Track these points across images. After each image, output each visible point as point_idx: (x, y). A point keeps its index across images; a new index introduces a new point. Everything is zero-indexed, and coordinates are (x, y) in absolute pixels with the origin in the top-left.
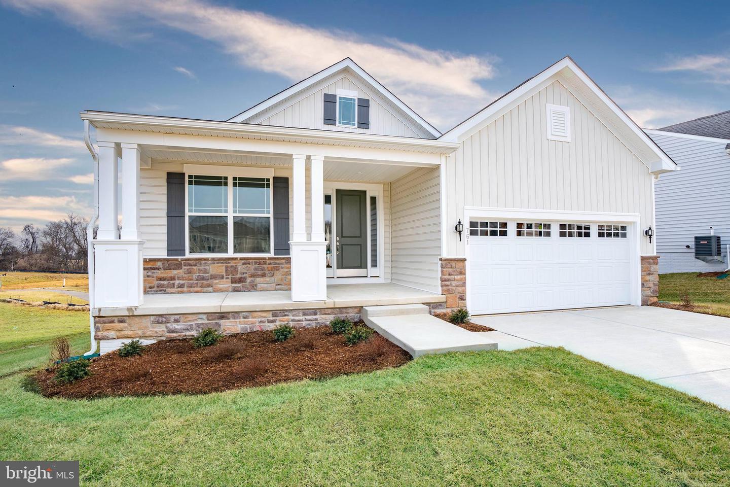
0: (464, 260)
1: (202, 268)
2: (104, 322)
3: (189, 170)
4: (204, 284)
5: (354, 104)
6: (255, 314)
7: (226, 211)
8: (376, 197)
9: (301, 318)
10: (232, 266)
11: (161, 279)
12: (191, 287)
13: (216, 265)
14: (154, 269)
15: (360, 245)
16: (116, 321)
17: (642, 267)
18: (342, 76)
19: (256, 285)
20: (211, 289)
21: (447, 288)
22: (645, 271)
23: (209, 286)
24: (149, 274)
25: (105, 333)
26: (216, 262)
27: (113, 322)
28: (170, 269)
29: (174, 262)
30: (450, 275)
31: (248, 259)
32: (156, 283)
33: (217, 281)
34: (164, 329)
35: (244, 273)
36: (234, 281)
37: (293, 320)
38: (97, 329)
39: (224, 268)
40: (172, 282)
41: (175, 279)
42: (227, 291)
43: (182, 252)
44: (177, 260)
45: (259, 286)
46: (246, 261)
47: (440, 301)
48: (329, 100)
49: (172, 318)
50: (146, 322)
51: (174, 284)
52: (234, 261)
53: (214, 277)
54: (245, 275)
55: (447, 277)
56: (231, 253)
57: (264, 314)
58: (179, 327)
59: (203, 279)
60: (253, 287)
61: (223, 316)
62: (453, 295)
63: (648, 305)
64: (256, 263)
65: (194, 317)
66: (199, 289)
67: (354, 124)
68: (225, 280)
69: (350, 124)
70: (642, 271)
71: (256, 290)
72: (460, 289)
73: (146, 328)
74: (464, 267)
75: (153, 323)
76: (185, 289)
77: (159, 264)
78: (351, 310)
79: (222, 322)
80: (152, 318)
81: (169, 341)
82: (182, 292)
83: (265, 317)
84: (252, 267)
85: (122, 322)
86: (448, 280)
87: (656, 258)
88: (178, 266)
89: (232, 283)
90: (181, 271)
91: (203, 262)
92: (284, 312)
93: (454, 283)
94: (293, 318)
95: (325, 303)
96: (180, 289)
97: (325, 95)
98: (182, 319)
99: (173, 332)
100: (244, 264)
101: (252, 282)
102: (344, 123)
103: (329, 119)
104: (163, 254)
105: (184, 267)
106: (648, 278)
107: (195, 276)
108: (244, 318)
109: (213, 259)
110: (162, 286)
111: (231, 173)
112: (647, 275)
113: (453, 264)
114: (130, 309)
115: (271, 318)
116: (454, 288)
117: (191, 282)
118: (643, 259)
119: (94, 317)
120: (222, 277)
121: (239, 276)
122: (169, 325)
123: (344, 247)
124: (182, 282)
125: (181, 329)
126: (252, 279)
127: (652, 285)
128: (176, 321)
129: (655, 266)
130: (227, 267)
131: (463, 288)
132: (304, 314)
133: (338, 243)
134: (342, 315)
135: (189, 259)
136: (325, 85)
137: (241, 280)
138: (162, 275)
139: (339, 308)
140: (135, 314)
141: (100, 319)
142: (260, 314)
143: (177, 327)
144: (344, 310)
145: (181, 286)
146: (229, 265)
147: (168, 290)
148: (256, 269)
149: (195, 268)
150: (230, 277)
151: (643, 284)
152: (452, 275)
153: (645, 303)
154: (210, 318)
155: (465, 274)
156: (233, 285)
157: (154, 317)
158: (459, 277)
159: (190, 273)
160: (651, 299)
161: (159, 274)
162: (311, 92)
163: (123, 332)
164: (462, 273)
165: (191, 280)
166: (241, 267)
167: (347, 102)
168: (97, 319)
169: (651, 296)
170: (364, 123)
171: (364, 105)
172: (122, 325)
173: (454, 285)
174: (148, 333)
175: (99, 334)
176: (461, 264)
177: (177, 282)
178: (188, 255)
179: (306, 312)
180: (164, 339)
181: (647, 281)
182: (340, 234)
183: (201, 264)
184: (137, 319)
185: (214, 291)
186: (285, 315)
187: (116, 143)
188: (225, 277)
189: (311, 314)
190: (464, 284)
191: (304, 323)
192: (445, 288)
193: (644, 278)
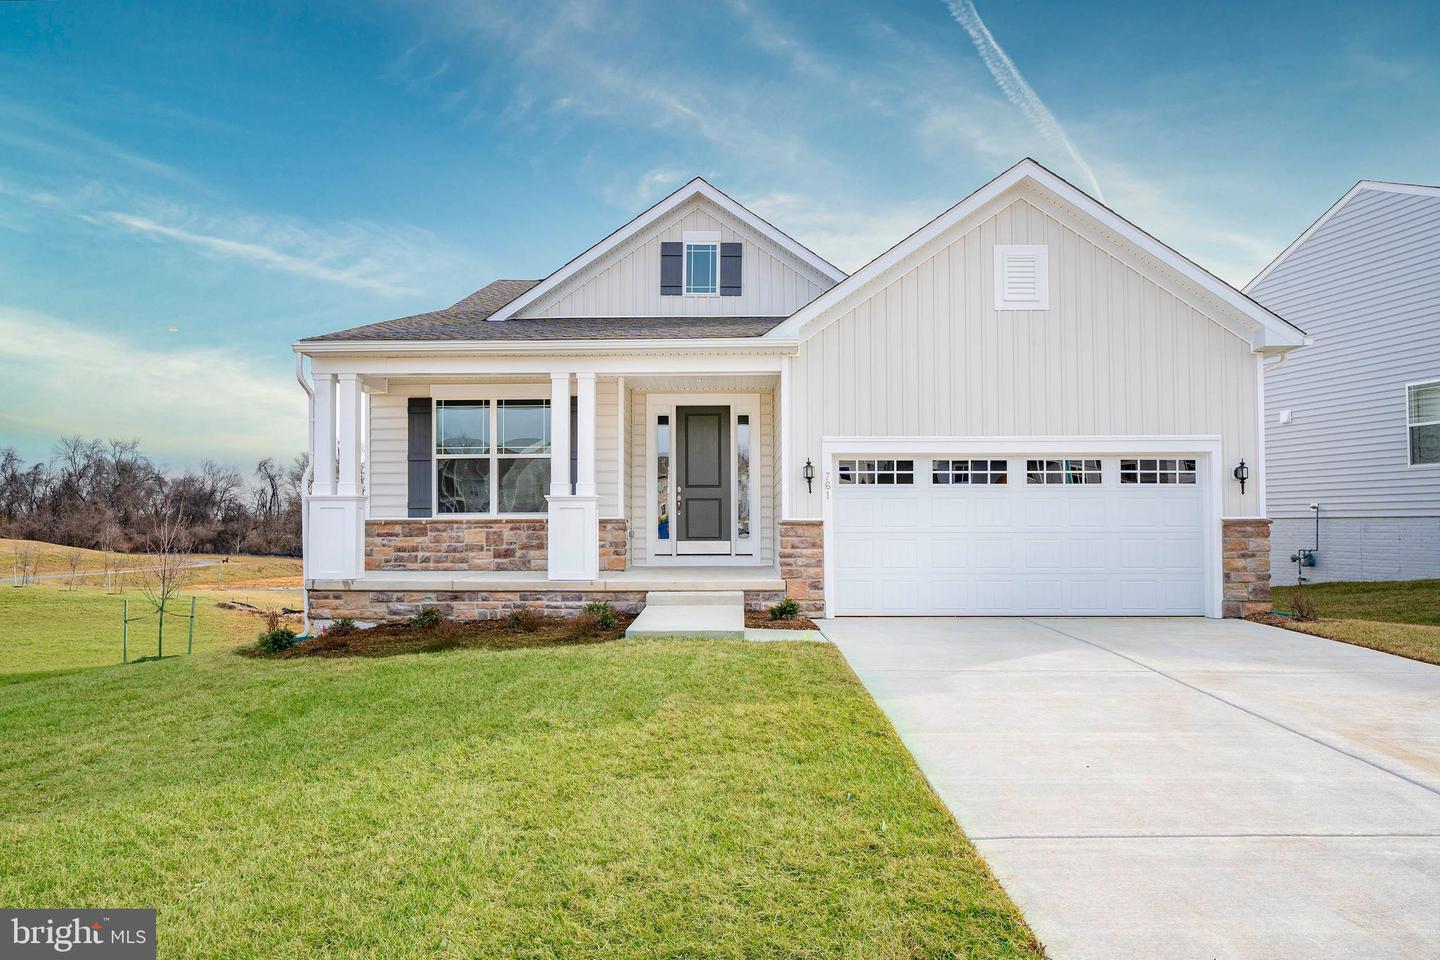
0: (820, 524)
1: (454, 534)
2: (318, 598)
3: (437, 394)
4: (456, 557)
5: (714, 254)
6: (498, 595)
7: (487, 452)
8: (747, 417)
9: (559, 604)
10: (495, 532)
11: (399, 550)
12: (438, 562)
13: (473, 530)
14: (391, 535)
15: (720, 500)
16: (331, 596)
17: (1224, 542)
18: (693, 207)
19: (529, 561)
20: (465, 565)
21: (790, 568)
22: (1232, 550)
23: (463, 561)
24: (385, 542)
25: (319, 611)
26: (472, 526)
27: (327, 598)
28: (411, 536)
29: (418, 525)
30: (793, 547)
31: (517, 521)
32: (394, 554)
33: (474, 554)
34: (386, 610)
35: (511, 543)
36: (497, 555)
37: (548, 607)
38: (311, 605)
39: (484, 535)
40: (414, 554)
41: (417, 551)
42: (487, 569)
43: (427, 511)
44: (420, 523)
45: (533, 563)
46: (515, 525)
47: (776, 589)
48: (671, 253)
49: (395, 596)
50: (365, 600)
51: (416, 557)
52: (498, 525)
53: (469, 548)
54: (513, 546)
55: (789, 551)
56: (493, 514)
57: (509, 596)
58: (402, 608)
59: (455, 550)
60: (524, 564)
61: (456, 595)
62: (799, 580)
63: (1240, 618)
64: (529, 528)
65: (421, 596)
66: (449, 565)
67: (714, 291)
68: (484, 552)
69: (707, 291)
70: (1225, 549)
71: (529, 569)
72: (812, 571)
73: (364, 607)
74: (821, 535)
75: (373, 601)
76: (432, 565)
77: (398, 529)
78: (631, 596)
79: (454, 604)
80: (371, 595)
81: (391, 626)
82: (426, 569)
83: (509, 600)
84: (524, 534)
85: (337, 598)
86: (790, 556)
87: (1265, 523)
88: (423, 532)
89: (495, 557)
90: (426, 538)
91: (455, 526)
92: (536, 594)
93: (800, 561)
94: (548, 603)
95: (592, 584)
96: (424, 564)
97: (664, 245)
98: (407, 598)
99: (395, 613)
100: (512, 529)
101: (523, 556)
102: (695, 291)
103: (670, 286)
104: (402, 514)
105: (429, 533)
106: (1240, 563)
107: (444, 546)
108: (483, 600)
109: (468, 522)
110: (401, 559)
111: (493, 394)
112: (1239, 557)
113: (800, 530)
114: (346, 582)
115: (519, 602)
116: (802, 569)
117: (439, 554)
118: (1228, 526)
119: (309, 590)
120: (482, 549)
121: (505, 547)
122: (390, 604)
123: (690, 502)
124: (427, 554)
125: (404, 610)
126: (524, 551)
127: (1252, 579)
128: (399, 600)
129: (1260, 541)
130: (488, 534)
131: (819, 569)
132: (564, 599)
133: (679, 498)
134: (618, 603)
135: (435, 522)
136: (662, 228)
137: (508, 554)
138: (400, 544)
139: (614, 592)
140: (352, 588)
141: (313, 592)
142: (503, 595)
143: (399, 607)
144: (622, 596)
145: (426, 560)
146: (491, 530)
147: (410, 565)
148: (529, 537)
149: (444, 534)
150: (492, 548)
151: (1227, 577)
152: (797, 548)
153: (1232, 612)
154: (440, 598)
155: (822, 547)
156: (496, 560)
157: (374, 594)
158: (809, 551)
159: (438, 541)
160: (1249, 605)
161: (398, 542)
162: (640, 242)
163: (338, 611)
164: (817, 544)
165: (439, 551)
166: (507, 534)
167: (701, 253)
168: (311, 593)
169: (1250, 601)
170: (732, 287)
171: (732, 253)
172: (338, 602)
173: (800, 563)
174: (367, 614)
175: (313, 611)
176: (815, 530)
177: (420, 554)
178: (436, 516)
179: (567, 595)
180: (385, 622)
181: (1237, 570)
182: (685, 481)
183: (452, 529)
184: (354, 595)
185: (470, 569)
186: (538, 599)
187: (333, 375)
188: (485, 548)
189: (573, 599)
190: (820, 563)
191: (564, 612)
192: (785, 568)
193: (1229, 562)
